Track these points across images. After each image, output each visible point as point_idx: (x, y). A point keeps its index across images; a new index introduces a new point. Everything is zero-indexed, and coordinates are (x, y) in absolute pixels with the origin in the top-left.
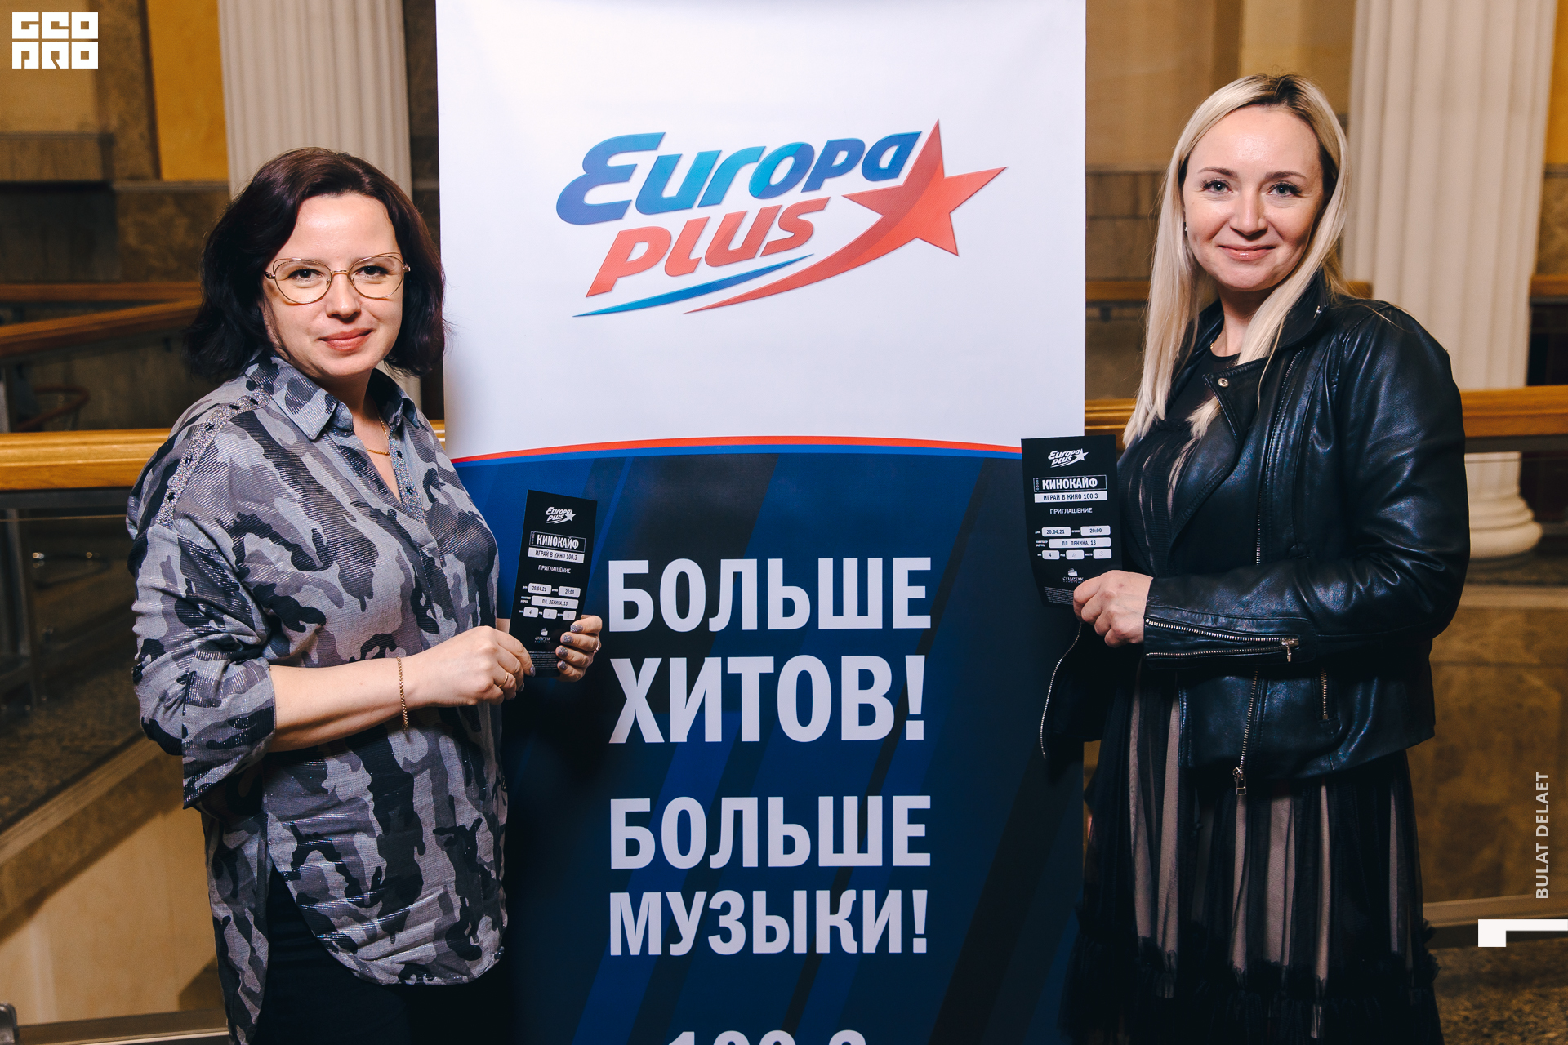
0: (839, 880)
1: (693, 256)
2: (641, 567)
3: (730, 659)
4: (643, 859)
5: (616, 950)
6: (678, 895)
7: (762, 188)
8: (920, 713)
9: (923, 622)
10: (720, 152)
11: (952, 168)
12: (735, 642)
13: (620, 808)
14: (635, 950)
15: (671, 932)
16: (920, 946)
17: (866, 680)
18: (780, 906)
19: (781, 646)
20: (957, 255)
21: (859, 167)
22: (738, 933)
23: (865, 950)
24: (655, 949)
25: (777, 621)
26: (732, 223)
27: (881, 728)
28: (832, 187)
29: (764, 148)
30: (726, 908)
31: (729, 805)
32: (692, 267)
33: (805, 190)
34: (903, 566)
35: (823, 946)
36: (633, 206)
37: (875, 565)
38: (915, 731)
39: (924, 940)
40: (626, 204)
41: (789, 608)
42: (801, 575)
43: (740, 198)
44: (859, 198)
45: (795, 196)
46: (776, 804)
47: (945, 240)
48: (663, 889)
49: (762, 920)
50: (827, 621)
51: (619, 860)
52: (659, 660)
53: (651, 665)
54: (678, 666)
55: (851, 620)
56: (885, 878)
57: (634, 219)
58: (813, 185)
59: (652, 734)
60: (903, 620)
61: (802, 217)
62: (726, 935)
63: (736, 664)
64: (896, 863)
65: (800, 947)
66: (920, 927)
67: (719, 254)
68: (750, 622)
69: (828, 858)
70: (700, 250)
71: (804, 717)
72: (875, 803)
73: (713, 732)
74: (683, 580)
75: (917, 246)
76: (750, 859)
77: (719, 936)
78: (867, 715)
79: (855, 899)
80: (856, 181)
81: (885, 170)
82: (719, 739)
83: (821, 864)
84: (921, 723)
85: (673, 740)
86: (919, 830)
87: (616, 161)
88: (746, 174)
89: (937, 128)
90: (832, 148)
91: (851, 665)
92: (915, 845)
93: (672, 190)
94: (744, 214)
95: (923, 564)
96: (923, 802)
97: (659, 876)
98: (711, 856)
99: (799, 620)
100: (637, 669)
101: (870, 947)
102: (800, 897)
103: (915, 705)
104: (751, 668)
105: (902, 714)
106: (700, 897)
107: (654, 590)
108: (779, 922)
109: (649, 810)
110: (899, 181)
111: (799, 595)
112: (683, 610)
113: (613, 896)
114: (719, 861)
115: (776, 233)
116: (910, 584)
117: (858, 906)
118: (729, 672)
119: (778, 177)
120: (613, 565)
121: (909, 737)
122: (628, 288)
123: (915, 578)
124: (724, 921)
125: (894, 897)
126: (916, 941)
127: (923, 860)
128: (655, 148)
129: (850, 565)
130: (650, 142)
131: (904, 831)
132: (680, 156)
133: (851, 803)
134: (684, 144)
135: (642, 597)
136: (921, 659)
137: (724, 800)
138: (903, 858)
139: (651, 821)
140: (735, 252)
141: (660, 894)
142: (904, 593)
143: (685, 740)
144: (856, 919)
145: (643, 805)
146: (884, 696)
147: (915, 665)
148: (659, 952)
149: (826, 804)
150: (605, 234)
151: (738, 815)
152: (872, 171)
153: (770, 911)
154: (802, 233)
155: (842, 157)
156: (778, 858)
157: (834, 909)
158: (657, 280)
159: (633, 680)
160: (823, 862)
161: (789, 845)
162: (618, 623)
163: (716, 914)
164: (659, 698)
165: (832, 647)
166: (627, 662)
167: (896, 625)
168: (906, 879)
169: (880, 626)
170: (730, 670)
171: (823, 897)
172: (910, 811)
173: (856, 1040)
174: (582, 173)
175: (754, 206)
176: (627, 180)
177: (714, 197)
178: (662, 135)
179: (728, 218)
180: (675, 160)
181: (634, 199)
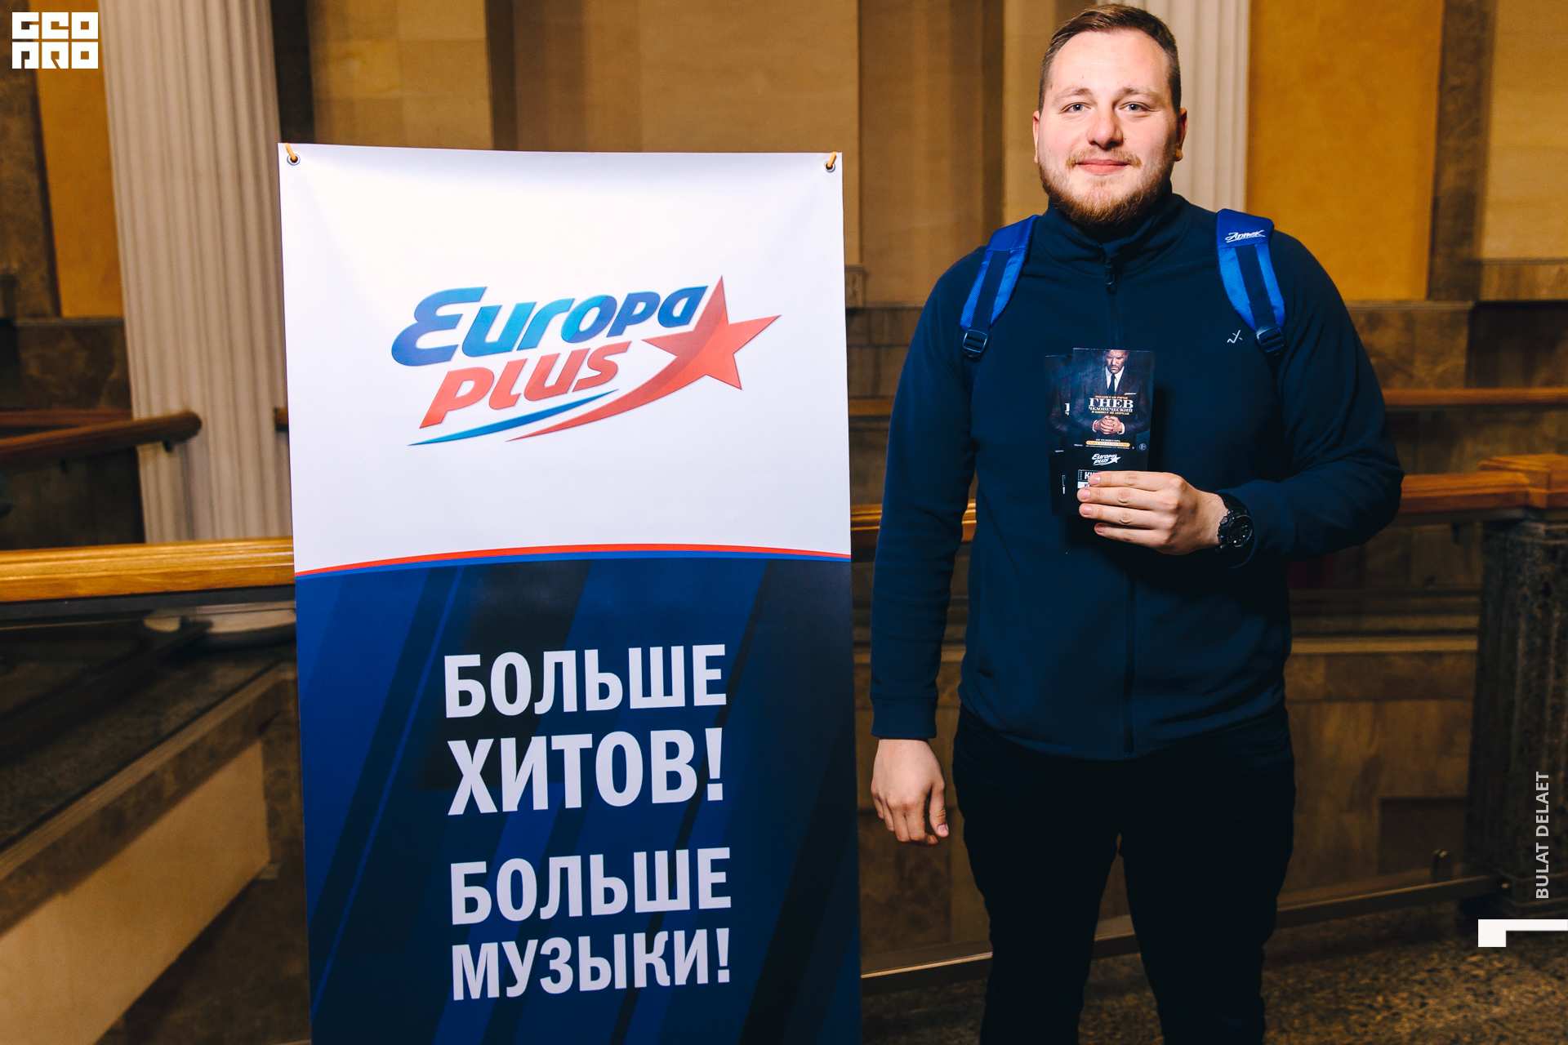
0: (654, 923)
1: (514, 392)
2: (474, 660)
3: (554, 738)
4: (482, 914)
5: (458, 995)
6: (513, 944)
7: (573, 334)
8: (718, 777)
9: (720, 699)
10: (535, 303)
11: (733, 318)
12: (558, 722)
13: (459, 871)
14: (475, 994)
15: (507, 977)
16: (724, 976)
17: (672, 750)
18: (603, 949)
19: (598, 724)
20: (741, 388)
21: (655, 316)
22: (567, 974)
23: (678, 982)
24: (494, 992)
25: (594, 703)
26: (547, 364)
27: (687, 790)
28: (632, 332)
29: (573, 300)
30: (555, 953)
31: (556, 864)
32: (512, 401)
33: (610, 334)
34: (701, 652)
35: (641, 981)
36: (459, 352)
37: (677, 652)
38: (715, 793)
39: (727, 971)
41: (604, 691)
42: (614, 663)
43: (553, 342)
44: (655, 342)
45: (601, 340)
46: (597, 861)
47: (731, 377)
48: (499, 939)
49: (586, 961)
50: (638, 702)
51: (460, 917)
52: (492, 740)
53: (484, 746)
54: (508, 745)
55: (658, 700)
56: (692, 920)
57: (461, 361)
58: (617, 331)
59: (486, 805)
60: (702, 698)
61: (608, 358)
62: (556, 977)
63: (558, 742)
64: (701, 906)
65: (621, 983)
66: (723, 960)
67: (536, 390)
68: (570, 705)
69: (643, 905)
70: (520, 387)
71: (620, 784)
72: (682, 856)
73: (541, 802)
74: (511, 671)
75: (706, 383)
76: (576, 910)
77: (549, 978)
78: (674, 780)
79: (667, 939)
80: (653, 327)
81: (677, 318)
82: (546, 807)
83: (638, 910)
84: (720, 786)
85: (505, 809)
86: (721, 877)
87: (444, 311)
88: (558, 322)
89: (721, 283)
90: (632, 300)
91: (659, 739)
92: (717, 890)
93: (494, 335)
94: (557, 356)
95: (719, 650)
96: (723, 853)
97: (497, 928)
98: (542, 909)
99: (613, 701)
100: (472, 749)
101: (681, 979)
102: (619, 940)
103: (715, 771)
104: (572, 745)
105: (703, 779)
106: (532, 945)
107: (485, 680)
108: (602, 963)
109: (485, 871)
110: (691, 327)
111: (613, 681)
112: (511, 697)
113: (455, 948)
114: (548, 913)
115: (585, 372)
116: (708, 668)
117: (670, 945)
118: (553, 748)
119: (587, 323)
120: (448, 660)
121: (710, 799)
122: (456, 420)
123: (712, 662)
124: (554, 965)
125: (701, 935)
126: (720, 972)
127: (725, 902)
128: (479, 300)
129: (656, 653)
130: (475, 295)
132: (500, 307)
133: (661, 857)
134: (504, 297)
135: (475, 687)
136: (719, 731)
137: (552, 860)
138: (707, 901)
139: (487, 881)
140: (550, 388)
141: (495, 945)
142: (703, 675)
143: (516, 809)
144: (669, 956)
145: (480, 867)
146: (688, 764)
147: (714, 736)
148: (497, 994)
149: (640, 859)
150: (435, 375)
151: (564, 872)
152: (667, 319)
153: (594, 954)
154: (608, 372)
155: (640, 307)
156: (599, 908)
157: (649, 949)
158: (482, 413)
159: (469, 759)
160: (639, 909)
161: (609, 895)
162: (454, 710)
163: (548, 958)
164: (492, 774)
165: (642, 724)
166: (463, 744)
167: (697, 703)
168: (710, 920)
169: (683, 704)
170: (554, 747)
171: (640, 939)
172: (713, 861)
174: (414, 321)
175: (566, 349)
176: (454, 327)
177: (530, 343)
178: (484, 289)
179: (544, 359)
180: (496, 310)
181: (460, 344)
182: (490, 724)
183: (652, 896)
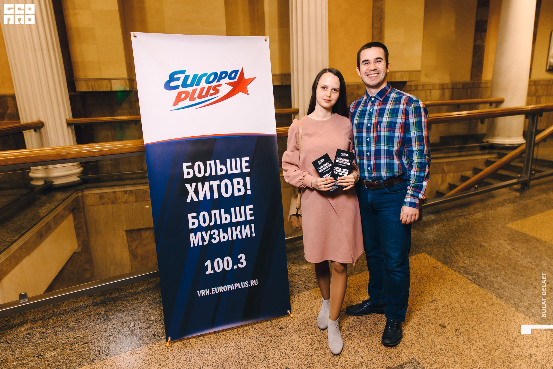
0: (237, 224)
1: (195, 97)
2: (190, 164)
3: (211, 182)
4: (196, 225)
5: (192, 245)
6: (204, 232)
7: (208, 82)
9: (249, 170)
11: (246, 77)
12: (211, 178)
13: (190, 215)
14: (196, 245)
15: (203, 240)
16: (254, 235)
17: (238, 183)
18: (225, 231)
19: (220, 178)
20: (249, 95)
21: (227, 77)
22: (217, 238)
24: (200, 244)
25: (219, 173)
26: (203, 89)
27: (242, 193)
28: (222, 82)
29: (208, 73)
30: (214, 233)
31: (213, 212)
32: (195, 99)
33: (217, 82)
34: (244, 159)
35: (235, 238)
36: (181, 86)
37: (238, 159)
38: (249, 192)
39: (254, 234)
40: (179, 86)
41: (221, 170)
42: (223, 163)
43: (203, 84)
44: (228, 84)
45: (215, 83)
46: (223, 211)
47: (246, 92)
48: (201, 231)
49: (222, 235)
50: (230, 172)
51: (191, 227)
53: (194, 185)
54: (200, 184)
55: (234, 171)
56: (246, 223)
57: (181, 89)
58: (218, 81)
59: (195, 199)
60: (245, 170)
61: (217, 88)
62: (215, 239)
63: (212, 183)
65: (230, 239)
66: (253, 231)
67: (200, 96)
68: (214, 174)
69: (234, 220)
70: (196, 95)
71: (227, 192)
72: (242, 208)
73: (208, 197)
74: (199, 166)
75: (240, 94)
76: (218, 223)
77: (213, 240)
78: (239, 190)
80: (227, 80)
81: (233, 78)
82: (210, 199)
84: (250, 191)
85: (200, 200)
86: (252, 212)
87: (176, 76)
88: (204, 79)
89: (242, 69)
90: (222, 73)
91: (235, 180)
92: (251, 215)
93: (189, 82)
94: (204, 88)
95: (248, 158)
96: (252, 206)
97: (200, 229)
98: (210, 223)
99: (224, 172)
100: (191, 186)
101: (244, 237)
102: (229, 229)
103: (249, 187)
104: (215, 183)
105: (246, 189)
106: (209, 232)
107: (193, 168)
108: (225, 235)
110: (236, 80)
111: (223, 167)
112: (200, 172)
114: (212, 224)
115: (212, 91)
117: (241, 229)
118: (210, 184)
119: (211, 79)
120: (184, 164)
121: (248, 194)
122: (181, 104)
123: (246, 162)
124: (214, 236)
125: (248, 226)
127: (253, 218)
128: (184, 73)
129: (233, 160)
130: (183, 72)
131: (249, 212)
133: (238, 208)
135: (190, 170)
138: (249, 218)
139: (197, 217)
140: (204, 96)
141: (200, 233)
142: (244, 165)
143: (202, 200)
144: (241, 232)
145: (195, 214)
146: (242, 186)
147: (248, 179)
149: (233, 209)
151: (215, 214)
152: (230, 78)
153: (223, 233)
154: (217, 91)
155: (224, 75)
156: (224, 222)
157: (236, 230)
158: (187, 102)
159: (190, 188)
160: (233, 221)
161: (226, 219)
162: (186, 176)
164: (196, 192)
165: (231, 177)
166: (189, 184)
167: (244, 171)
168: (250, 222)
169: (240, 172)
171: (234, 228)
172: (249, 208)
173: (243, 256)
174: (169, 79)
175: (207, 86)
176: (179, 80)
177: (198, 84)
178: (185, 71)
179: (201, 88)
180: (189, 76)
181: (181, 84)
182: (195, 179)
183: (236, 218)
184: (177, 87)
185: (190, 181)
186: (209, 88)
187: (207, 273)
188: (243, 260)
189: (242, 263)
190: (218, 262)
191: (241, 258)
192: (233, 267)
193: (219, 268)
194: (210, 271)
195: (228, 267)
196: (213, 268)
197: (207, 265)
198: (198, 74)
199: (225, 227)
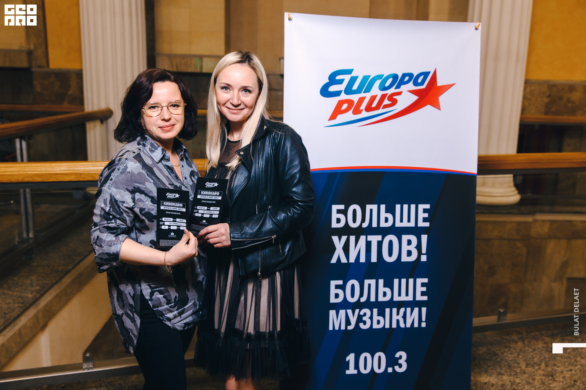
0: (400, 305)
1: (361, 109)
2: (342, 207)
3: (368, 236)
4: (340, 299)
5: (331, 328)
6: (350, 310)
8: (425, 253)
9: (427, 224)
11: (440, 83)
12: (370, 231)
13: (333, 283)
14: (337, 328)
15: (348, 322)
16: (424, 325)
17: (409, 242)
18: (382, 313)
19: (384, 232)
20: (440, 110)
21: (412, 82)
22: (369, 322)
23: (407, 327)
24: (343, 328)
25: (383, 224)
26: (373, 98)
27: (413, 258)
28: (404, 88)
29: (383, 75)
30: (365, 314)
31: (367, 282)
32: (360, 112)
33: (396, 88)
34: (421, 207)
35: (394, 326)
36: (343, 93)
37: (413, 206)
38: (424, 258)
39: (425, 323)
40: (341, 91)
41: (387, 220)
42: (391, 210)
43: (376, 91)
44: (412, 92)
45: (392, 90)
46: (381, 282)
47: (437, 106)
48: (346, 308)
49: (376, 318)
50: (398, 224)
51: (333, 300)
52: (347, 237)
53: (344, 238)
54: (352, 238)
55: (405, 224)
56: (413, 304)
57: (343, 96)
58: (398, 87)
59: (344, 260)
60: (421, 224)
61: (394, 97)
62: (365, 323)
63: (370, 238)
64: (417, 299)
65: (387, 326)
66: (424, 319)
67: (369, 108)
68: (375, 225)
69: (396, 298)
70: (363, 107)
71: (390, 254)
72: (411, 281)
73: (363, 260)
74: (355, 211)
75: (428, 108)
76: (373, 299)
77: (362, 323)
78: (409, 253)
79: (404, 310)
80: (411, 86)
81: (419, 83)
83: (394, 300)
84: (426, 256)
85: (350, 262)
86: (424, 289)
87: (338, 77)
88: (378, 83)
89: (436, 71)
90: (404, 75)
91: (405, 238)
92: (423, 294)
93: (355, 87)
94: (376, 96)
95: (428, 206)
96: (426, 280)
97: (345, 304)
98: (361, 298)
99: (389, 224)
100: (340, 239)
101: (408, 325)
102: (387, 310)
103: (424, 250)
104: (374, 239)
105: (420, 253)
106: (357, 311)
107: (346, 214)
108: (381, 318)
109: (342, 284)
110: (424, 87)
111: (390, 216)
112: (354, 221)
113: (330, 311)
114: (363, 300)
115: (386, 102)
116: (423, 213)
117: (405, 313)
119: (388, 84)
120: (333, 206)
121: (422, 260)
122: (341, 118)
123: (425, 211)
124: (364, 318)
125: (416, 310)
126: (422, 323)
127: (425, 298)
128: (351, 74)
129: (406, 207)
130: (349, 72)
132: (358, 77)
133: (404, 281)
134: (359, 73)
135: (342, 217)
136: (426, 236)
137: (365, 280)
138: (419, 298)
139: (342, 287)
140: (374, 107)
141: (344, 311)
142: (422, 215)
143: (354, 262)
144: (404, 317)
145: (340, 282)
146: (415, 247)
147: (424, 238)
149: (396, 281)
150: (334, 101)
151: (369, 285)
152: (416, 84)
153: (378, 315)
154: (394, 102)
155: (407, 78)
156: (381, 299)
157: (398, 314)
158: (349, 116)
159: (338, 243)
161: (385, 294)
162: (334, 225)
163: (362, 316)
164: (346, 249)
165: (399, 232)
166: (337, 237)
167: (419, 225)
168: (420, 304)
169: (414, 226)
170: (368, 240)
171: (395, 310)
172: (422, 283)
173: (404, 354)
174: (328, 81)
175: (380, 93)
176: (342, 83)
177: (368, 90)
178: (353, 70)
179: (372, 97)
180: (356, 78)
181: (344, 90)
182: (346, 230)
183: (400, 295)
184: (337, 94)
185: (340, 232)
186: (383, 97)
187: (348, 372)
188: (402, 361)
189: (400, 366)
190: (366, 358)
191: (401, 357)
192: (386, 369)
193: (365, 368)
194: (351, 371)
195: (379, 368)
196: (357, 367)
197: (349, 361)
198: (370, 76)
199: (381, 307)
